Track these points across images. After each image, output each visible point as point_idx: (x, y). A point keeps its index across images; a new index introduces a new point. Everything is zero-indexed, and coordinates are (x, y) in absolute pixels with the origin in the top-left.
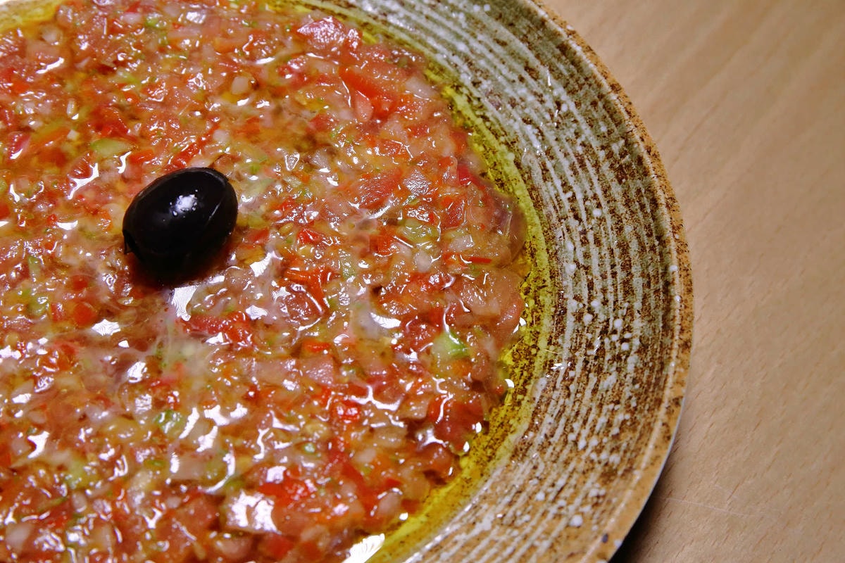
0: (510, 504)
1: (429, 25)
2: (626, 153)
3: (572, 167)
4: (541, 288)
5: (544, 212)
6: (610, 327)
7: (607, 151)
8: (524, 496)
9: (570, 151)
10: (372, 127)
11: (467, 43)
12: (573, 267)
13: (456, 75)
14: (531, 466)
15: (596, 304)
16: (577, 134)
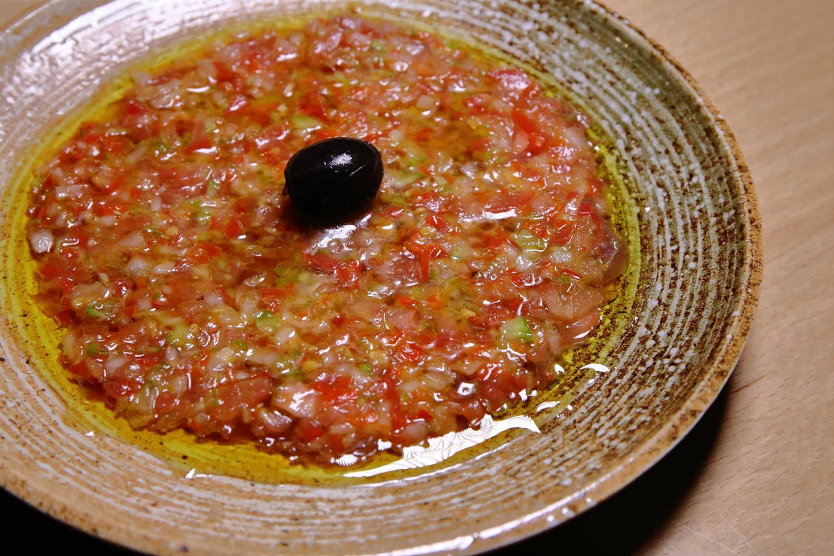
0: (520, 462)
1: (605, 98)
2: (733, 221)
3: (685, 227)
4: (621, 312)
5: (648, 257)
6: (667, 353)
7: (719, 218)
8: (535, 458)
9: (688, 214)
10: (522, 157)
11: (631, 116)
12: (655, 303)
13: (614, 139)
14: (551, 439)
15: (662, 334)
16: (698, 202)
